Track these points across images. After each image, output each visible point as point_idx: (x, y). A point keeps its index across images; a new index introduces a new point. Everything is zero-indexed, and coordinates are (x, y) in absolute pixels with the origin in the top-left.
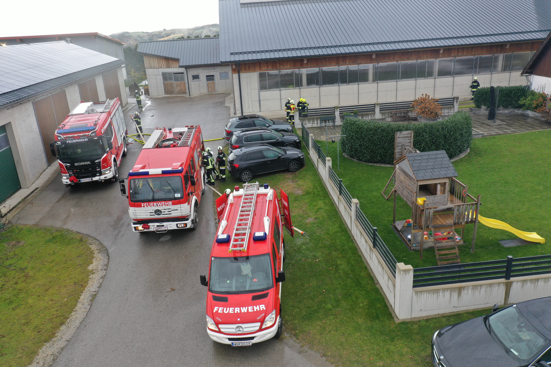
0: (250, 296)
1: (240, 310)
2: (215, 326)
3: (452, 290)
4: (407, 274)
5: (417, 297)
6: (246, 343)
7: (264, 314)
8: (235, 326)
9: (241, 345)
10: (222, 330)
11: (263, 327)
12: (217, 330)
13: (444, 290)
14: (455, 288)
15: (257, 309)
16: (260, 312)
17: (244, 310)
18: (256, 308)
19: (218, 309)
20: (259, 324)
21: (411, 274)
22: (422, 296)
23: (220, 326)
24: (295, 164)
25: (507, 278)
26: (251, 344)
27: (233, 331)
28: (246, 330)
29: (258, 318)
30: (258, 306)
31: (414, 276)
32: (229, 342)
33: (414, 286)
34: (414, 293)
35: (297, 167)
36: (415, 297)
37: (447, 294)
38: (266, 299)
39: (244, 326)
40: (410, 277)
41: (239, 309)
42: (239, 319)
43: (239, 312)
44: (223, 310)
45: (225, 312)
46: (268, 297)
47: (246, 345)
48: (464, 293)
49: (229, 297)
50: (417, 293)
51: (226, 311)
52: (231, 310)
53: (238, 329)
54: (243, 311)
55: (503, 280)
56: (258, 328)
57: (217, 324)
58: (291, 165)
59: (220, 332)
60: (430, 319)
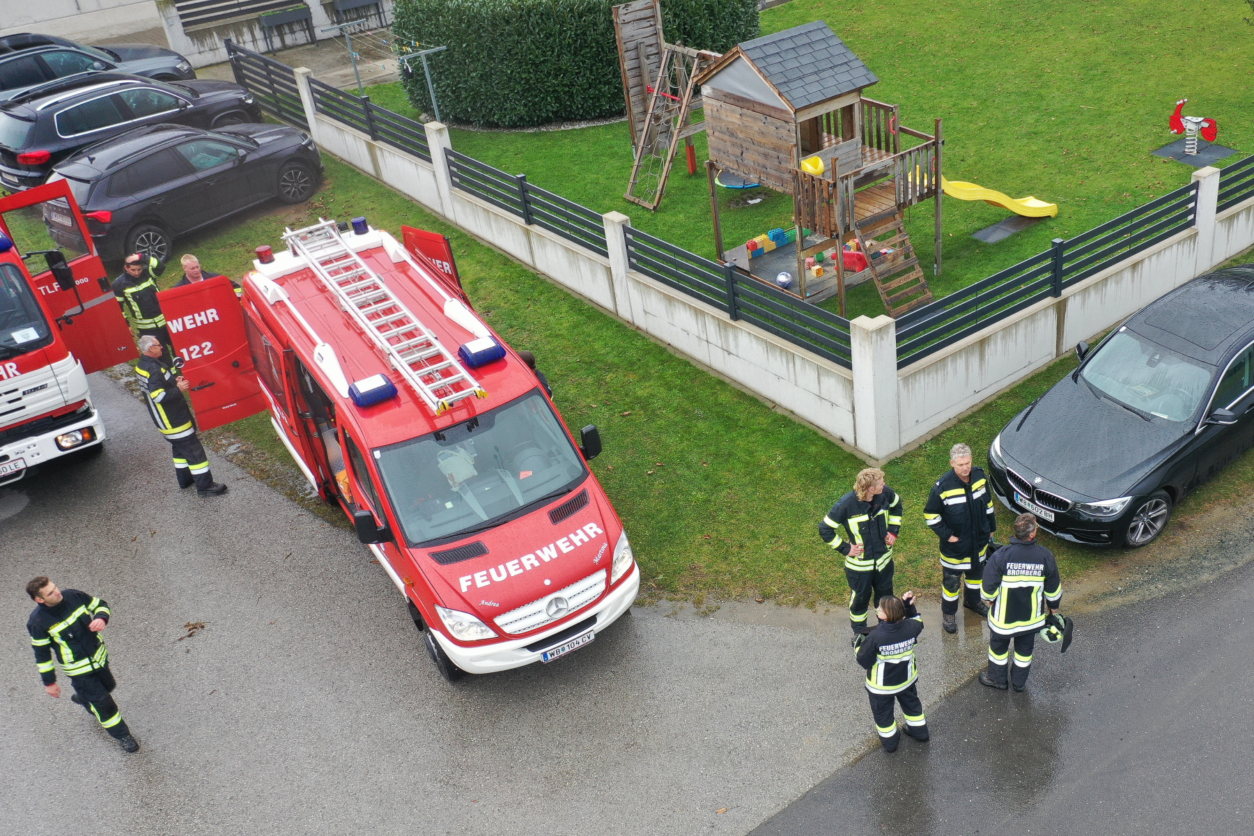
0: (543, 514)
1: (538, 558)
2: (484, 627)
3: (967, 350)
4: (885, 337)
5: (908, 391)
6: (580, 640)
7: (606, 545)
8: (542, 604)
9: (567, 650)
10: (507, 630)
11: (614, 580)
12: (491, 634)
13: (954, 355)
14: (973, 345)
15: (581, 540)
16: (594, 543)
17: (548, 554)
18: (579, 538)
19: (473, 580)
20: (602, 574)
21: (892, 334)
22: (917, 385)
23: (499, 621)
24: (296, 174)
25: (1056, 292)
26: (592, 637)
27: (542, 618)
28: (574, 603)
29: (596, 560)
30: (579, 532)
31: (899, 339)
32: (536, 656)
33: (900, 365)
34: (901, 382)
35: (305, 182)
36: (903, 393)
37: (961, 362)
38: (590, 508)
39: (564, 593)
40: (890, 344)
41: (532, 556)
42: (547, 582)
43: (537, 564)
44: (489, 575)
45: (496, 578)
46: (592, 502)
47: (581, 643)
48: (990, 350)
49: (485, 538)
50: (906, 379)
51: (499, 574)
52: (513, 568)
53: (554, 609)
54: (547, 559)
55: (1049, 300)
56: (602, 587)
57: (487, 618)
58: (285, 180)
59: (502, 637)
60: (939, 435)
